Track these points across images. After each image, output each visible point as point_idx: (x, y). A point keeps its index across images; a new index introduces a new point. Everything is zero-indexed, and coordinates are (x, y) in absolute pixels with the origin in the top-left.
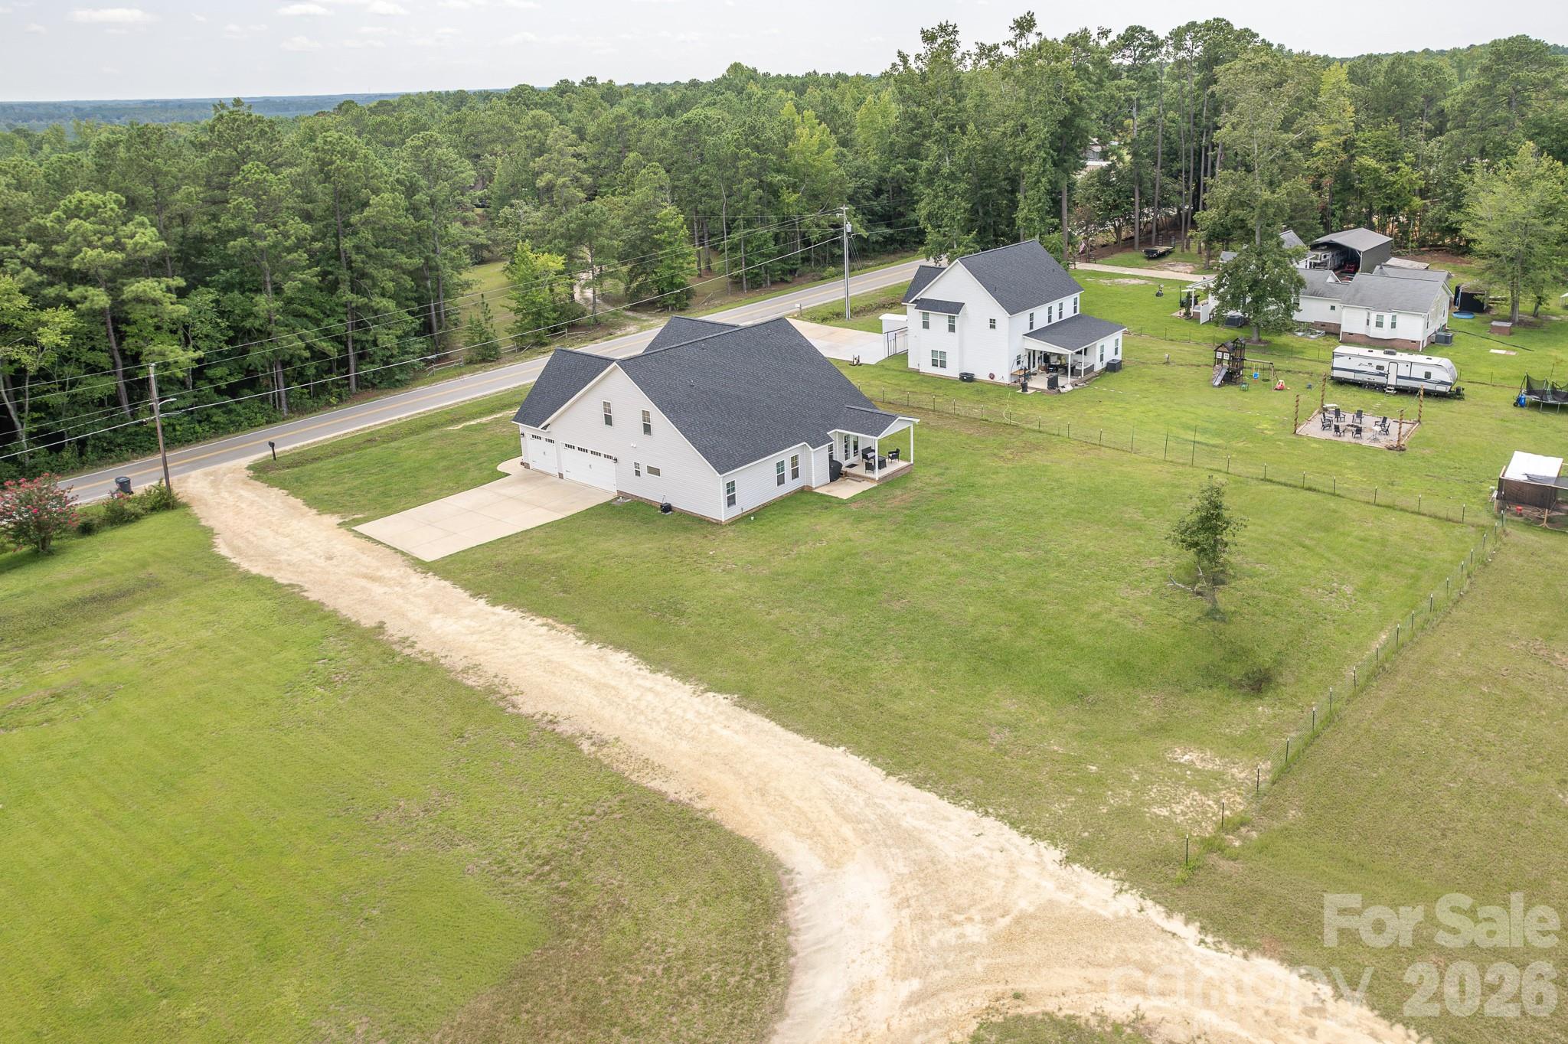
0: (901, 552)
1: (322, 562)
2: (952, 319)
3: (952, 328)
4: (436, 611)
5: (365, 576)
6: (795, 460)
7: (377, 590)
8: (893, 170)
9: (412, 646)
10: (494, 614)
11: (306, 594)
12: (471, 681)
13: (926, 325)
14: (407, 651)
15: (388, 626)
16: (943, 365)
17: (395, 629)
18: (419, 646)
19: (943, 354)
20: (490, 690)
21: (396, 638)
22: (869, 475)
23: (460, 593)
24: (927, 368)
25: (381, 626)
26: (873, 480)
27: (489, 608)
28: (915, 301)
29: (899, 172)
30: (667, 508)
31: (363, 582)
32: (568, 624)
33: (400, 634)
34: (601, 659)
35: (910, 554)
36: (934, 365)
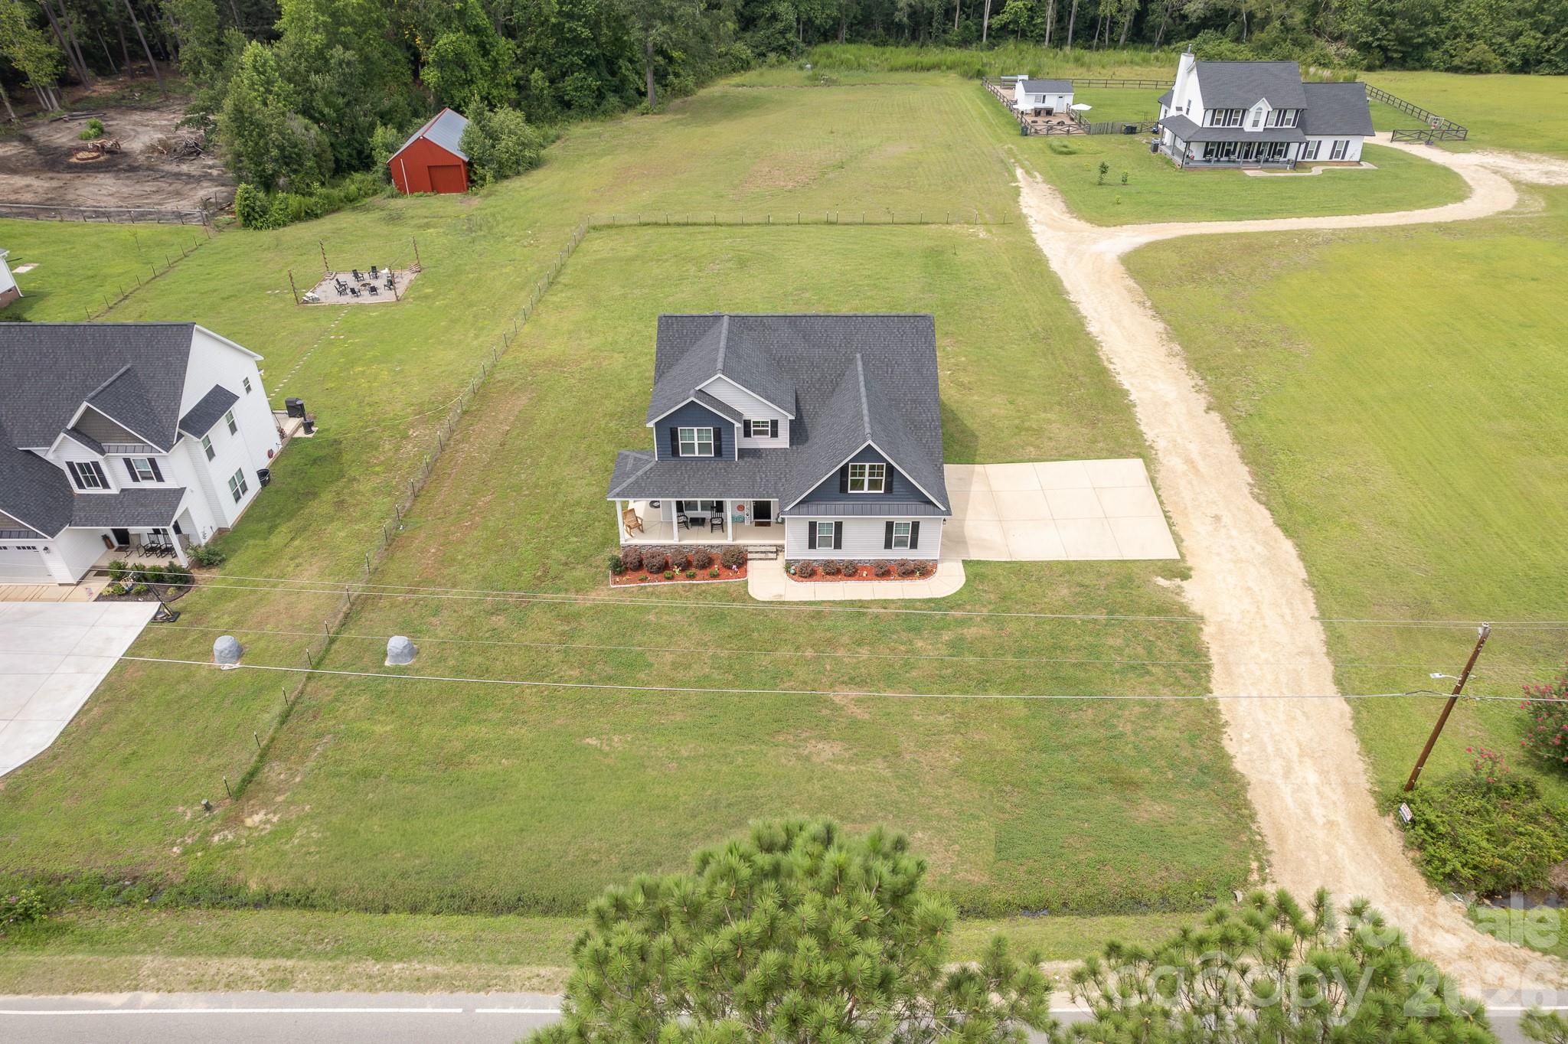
1: (1226, 519)
4: (1166, 404)
5: (1197, 471)
7: (1194, 449)
9: (1197, 385)
10: (1132, 384)
11: (1250, 480)
12: (1177, 348)
14: (1200, 383)
15: (1204, 406)
17: (1201, 401)
18: (1193, 383)
20: (1171, 339)
21: (1203, 395)
23: (1140, 413)
25: (1208, 409)
27: (1132, 390)
31: (1202, 465)
32: (1098, 357)
33: (1199, 396)
34: (1103, 332)
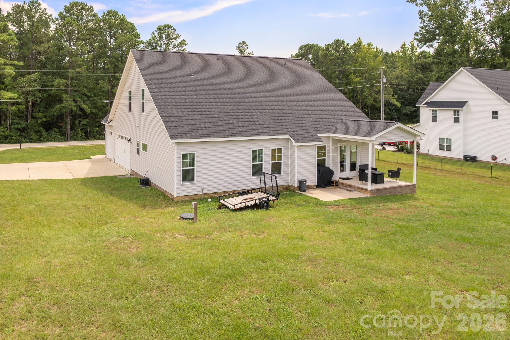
0: (375, 270)
2: (457, 113)
3: (457, 120)
6: (276, 153)
8: (417, 77)
13: (435, 119)
16: (449, 149)
19: (449, 140)
22: (362, 185)
24: (435, 151)
26: (365, 190)
28: (426, 103)
29: (420, 78)
30: (146, 182)
35: (391, 275)
36: (442, 148)
